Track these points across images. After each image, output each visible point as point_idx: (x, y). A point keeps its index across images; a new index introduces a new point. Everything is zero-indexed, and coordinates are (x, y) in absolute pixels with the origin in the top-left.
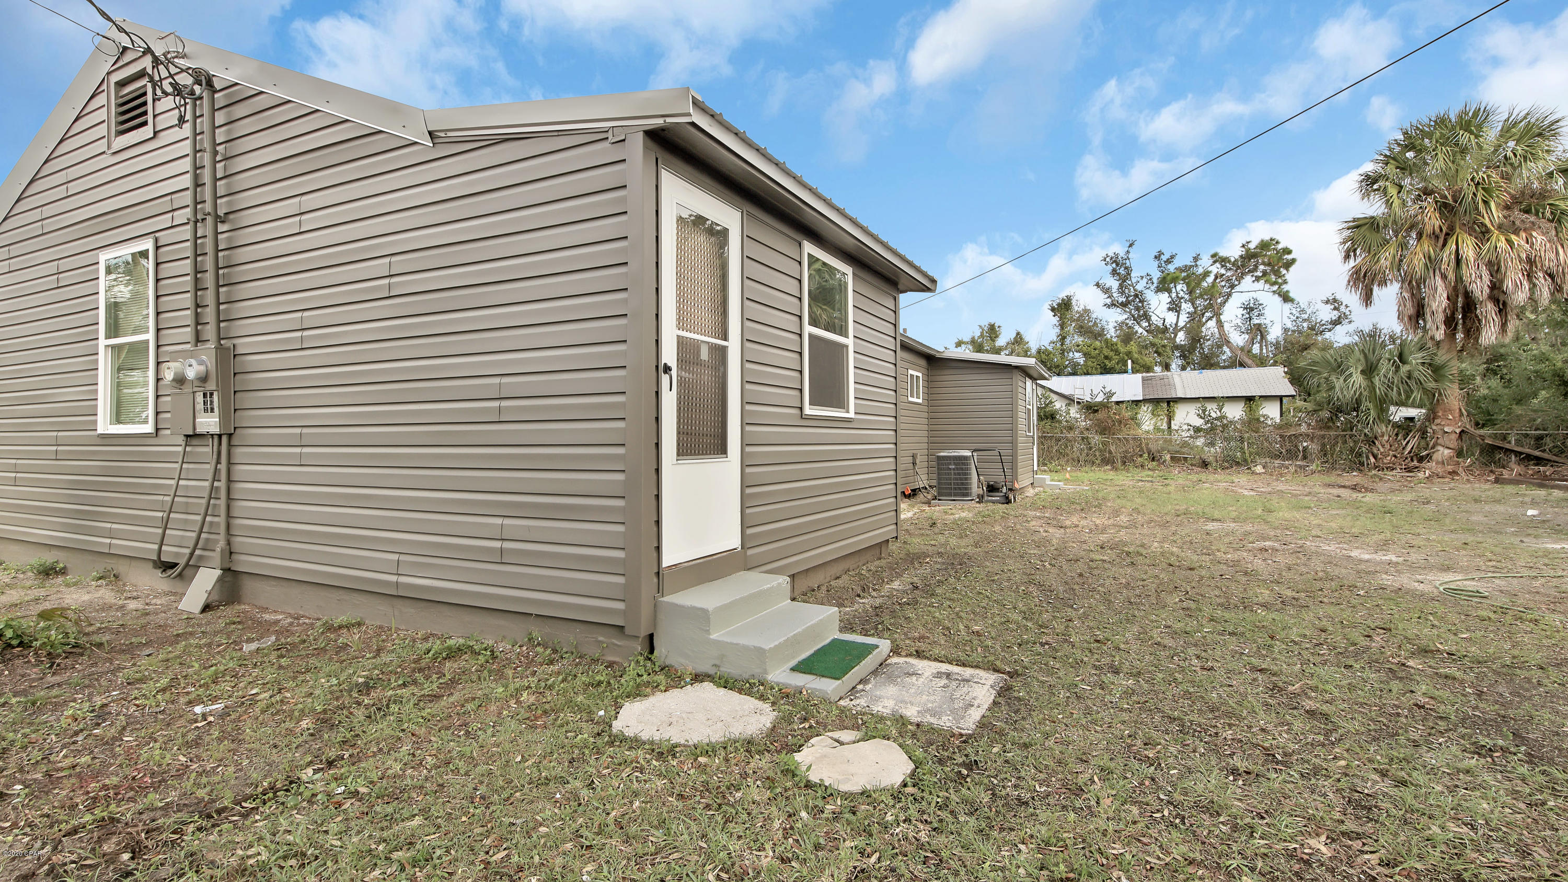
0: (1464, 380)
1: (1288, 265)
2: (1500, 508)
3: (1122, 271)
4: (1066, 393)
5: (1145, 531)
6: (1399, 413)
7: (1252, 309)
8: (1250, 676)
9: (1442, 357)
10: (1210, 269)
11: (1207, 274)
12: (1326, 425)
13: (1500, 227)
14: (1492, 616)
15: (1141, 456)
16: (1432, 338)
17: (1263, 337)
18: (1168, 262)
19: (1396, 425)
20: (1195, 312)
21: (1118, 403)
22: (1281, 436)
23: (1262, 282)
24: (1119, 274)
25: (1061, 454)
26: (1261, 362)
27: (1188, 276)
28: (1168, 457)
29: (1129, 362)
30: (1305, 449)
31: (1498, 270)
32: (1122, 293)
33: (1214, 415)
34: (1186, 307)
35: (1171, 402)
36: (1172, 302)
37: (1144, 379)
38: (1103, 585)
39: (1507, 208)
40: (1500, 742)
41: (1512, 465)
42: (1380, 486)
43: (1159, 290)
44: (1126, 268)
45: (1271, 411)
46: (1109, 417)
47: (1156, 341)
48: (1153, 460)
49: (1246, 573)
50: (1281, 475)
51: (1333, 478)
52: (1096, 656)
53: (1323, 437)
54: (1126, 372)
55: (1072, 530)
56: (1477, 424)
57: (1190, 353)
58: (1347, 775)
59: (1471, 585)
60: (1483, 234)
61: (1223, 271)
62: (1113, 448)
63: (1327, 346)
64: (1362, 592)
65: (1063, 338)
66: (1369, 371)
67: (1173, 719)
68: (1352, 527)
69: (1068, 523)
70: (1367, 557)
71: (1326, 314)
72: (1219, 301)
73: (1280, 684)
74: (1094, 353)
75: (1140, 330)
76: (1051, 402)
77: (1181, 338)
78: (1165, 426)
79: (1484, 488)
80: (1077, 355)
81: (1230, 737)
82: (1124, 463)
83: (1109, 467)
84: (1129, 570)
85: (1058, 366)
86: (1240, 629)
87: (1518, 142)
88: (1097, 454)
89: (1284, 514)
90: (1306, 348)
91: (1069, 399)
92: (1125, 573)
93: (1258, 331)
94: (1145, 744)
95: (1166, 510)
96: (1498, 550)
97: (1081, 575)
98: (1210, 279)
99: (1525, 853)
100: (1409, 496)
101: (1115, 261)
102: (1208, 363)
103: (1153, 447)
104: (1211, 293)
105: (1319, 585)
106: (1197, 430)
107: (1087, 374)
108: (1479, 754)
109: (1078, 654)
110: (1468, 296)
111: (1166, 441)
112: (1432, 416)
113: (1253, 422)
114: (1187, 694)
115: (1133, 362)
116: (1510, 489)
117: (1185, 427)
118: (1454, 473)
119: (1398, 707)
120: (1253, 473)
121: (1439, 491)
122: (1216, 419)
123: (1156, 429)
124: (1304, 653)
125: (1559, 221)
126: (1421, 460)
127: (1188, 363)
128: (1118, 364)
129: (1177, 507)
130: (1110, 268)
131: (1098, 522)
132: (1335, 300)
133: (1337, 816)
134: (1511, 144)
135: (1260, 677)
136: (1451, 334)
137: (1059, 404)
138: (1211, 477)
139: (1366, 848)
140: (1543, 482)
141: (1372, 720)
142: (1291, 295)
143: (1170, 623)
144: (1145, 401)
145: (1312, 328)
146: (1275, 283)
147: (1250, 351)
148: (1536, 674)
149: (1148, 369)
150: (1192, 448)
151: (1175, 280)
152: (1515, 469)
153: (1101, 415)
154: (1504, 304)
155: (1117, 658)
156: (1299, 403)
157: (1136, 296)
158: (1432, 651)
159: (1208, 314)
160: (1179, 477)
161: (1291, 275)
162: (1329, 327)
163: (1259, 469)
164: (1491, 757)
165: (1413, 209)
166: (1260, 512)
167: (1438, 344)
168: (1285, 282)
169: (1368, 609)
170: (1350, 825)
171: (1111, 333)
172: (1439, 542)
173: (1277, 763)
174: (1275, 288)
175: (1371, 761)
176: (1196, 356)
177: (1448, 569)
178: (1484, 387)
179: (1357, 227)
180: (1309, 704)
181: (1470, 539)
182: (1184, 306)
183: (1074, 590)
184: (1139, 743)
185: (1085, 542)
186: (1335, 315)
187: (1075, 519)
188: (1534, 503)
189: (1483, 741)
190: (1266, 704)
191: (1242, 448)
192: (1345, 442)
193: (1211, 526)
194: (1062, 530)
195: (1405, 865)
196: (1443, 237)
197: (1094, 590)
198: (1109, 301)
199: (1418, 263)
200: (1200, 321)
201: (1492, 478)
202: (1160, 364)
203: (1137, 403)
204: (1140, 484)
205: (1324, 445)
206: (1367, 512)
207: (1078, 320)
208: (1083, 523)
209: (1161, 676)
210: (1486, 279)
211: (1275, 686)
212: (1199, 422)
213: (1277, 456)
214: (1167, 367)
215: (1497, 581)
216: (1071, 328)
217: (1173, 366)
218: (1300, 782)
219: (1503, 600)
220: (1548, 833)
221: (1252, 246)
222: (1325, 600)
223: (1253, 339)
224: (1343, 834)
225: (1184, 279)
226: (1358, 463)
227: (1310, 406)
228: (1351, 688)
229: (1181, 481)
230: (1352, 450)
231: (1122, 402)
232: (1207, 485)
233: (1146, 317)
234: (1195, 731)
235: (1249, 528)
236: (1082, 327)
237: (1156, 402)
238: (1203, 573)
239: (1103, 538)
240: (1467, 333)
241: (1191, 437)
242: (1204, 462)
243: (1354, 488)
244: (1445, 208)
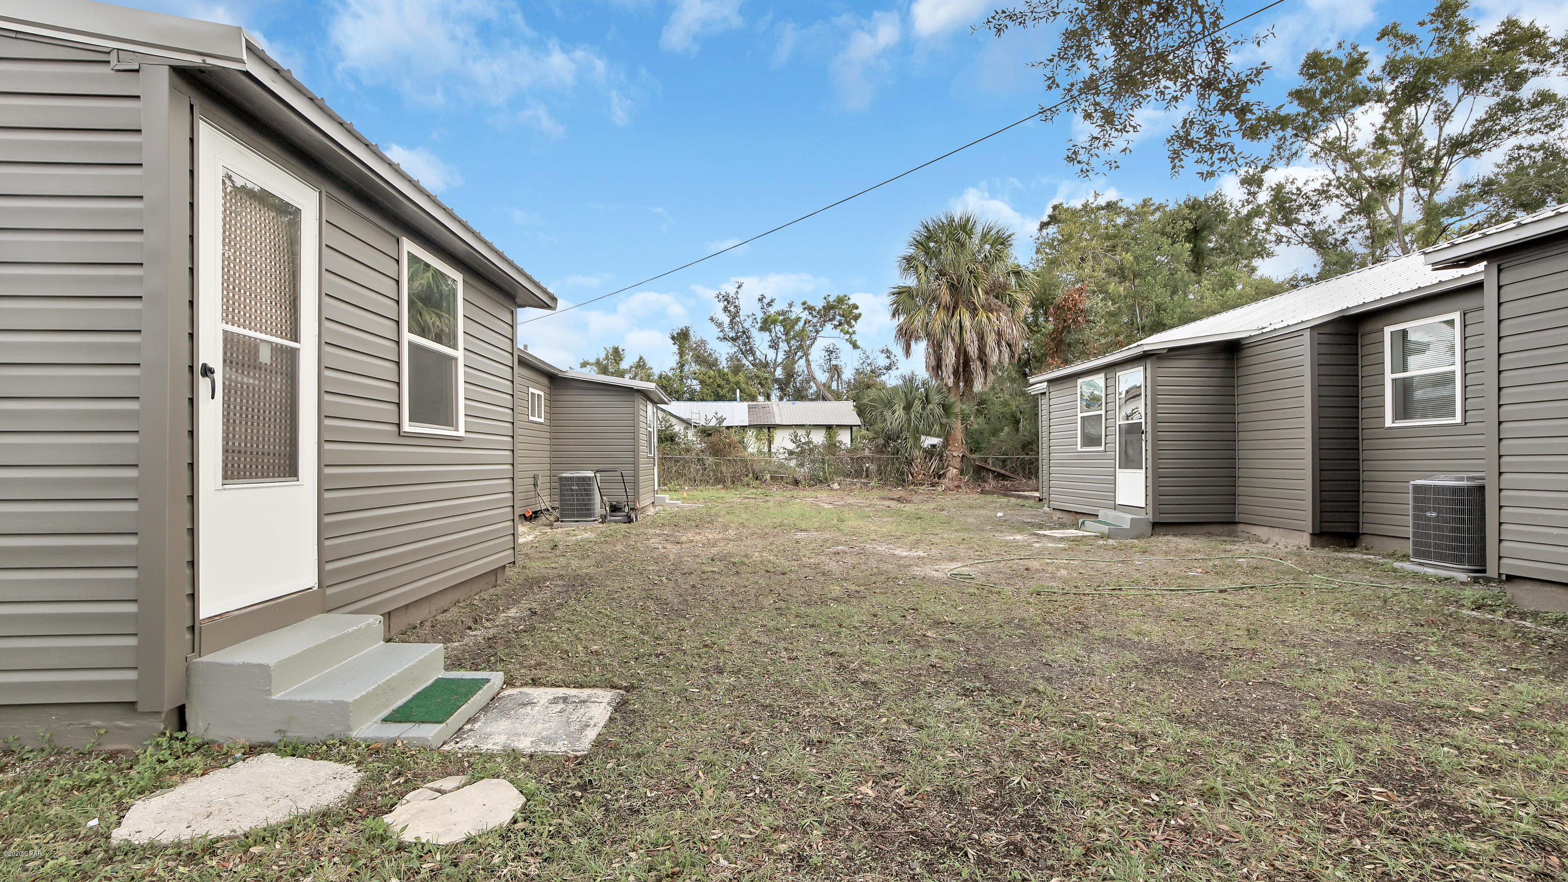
0: (965, 417)
1: (857, 318)
2: (983, 512)
3: (732, 309)
4: (685, 417)
5: (749, 543)
6: (928, 441)
7: (831, 352)
8: (823, 660)
9: (952, 398)
10: (800, 316)
11: (798, 319)
12: (880, 450)
13: (983, 307)
14: (976, 591)
15: (747, 475)
16: (946, 385)
17: (839, 376)
18: (769, 305)
19: (925, 451)
20: (790, 351)
21: (728, 428)
22: (852, 459)
23: (838, 330)
24: (729, 311)
25: (680, 475)
26: (838, 397)
27: (784, 320)
28: (768, 477)
29: (738, 391)
30: (867, 469)
31: (982, 338)
32: (732, 328)
33: (803, 440)
34: (783, 346)
35: (771, 427)
36: (772, 341)
37: (749, 407)
38: (712, 595)
39: (987, 293)
40: (978, 684)
41: (990, 480)
42: (915, 498)
43: (762, 329)
44: (735, 307)
45: (844, 438)
46: (721, 440)
47: (760, 373)
48: (757, 479)
49: (824, 574)
50: (851, 491)
51: (885, 493)
52: (704, 660)
53: (879, 459)
54: (735, 400)
55: (687, 545)
56: (971, 450)
57: (786, 386)
58: (887, 729)
59: (965, 570)
60: (974, 312)
61: (810, 318)
62: (724, 469)
63: (883, 386)
64: (901, 582)
65: (682, 366)
66: (908, 407)
67: (765, 707)
68: (897, 530)
69: (684, 539)
70: (905, 554)
71: (882, 361)
72: (808, 343)
73: (845, 663)
74: (709, 381)
75: (747, 363)
76: (671, 426)
77: (779, 373)
78: (766, 449)
79: (974, 497)
80: (695, 382)
81: (808, 714)
82: (733, 482)
83: (720, 486)
84: (734, 579)
85: (677, 392)
86: (818, 621)
87: (992, 246)
88: (711, 474)
89: (852, 522)
90: (868, 387)
91: (687, 423)
92: (730, 582)
93: (835, 371)
94: (743, 733)
95: (765, 524)
96: (981, 543)
97: (693, 587)
98: (801, 324)
99: (987, 762)
100: (933, 506)
101: (726, 300)
102: (800, 395)
103: (756, 468)
104: (801, 336)
105: (874, 579)
106: (791, 453)
107: (703, 400)
108: (965, 695)
109: (689, 659)
110: (966, 354)
111: (766, 462)
112: (946, 444)
113: (832, 446)
114: (777, 683)
115: (741, 391)
116: (989, 498)
117: (782, 450)
118: (958, 487)
119: (920, 669)
120: (832, 489)
121: (948, 501)
122: (804, 444)
123: (760, 452)
124: (862, 635)
125: (1013, 307)
126: (940, 477)
127: (785, 395)
128: (728, 392)
129: (775, 520)
130: (722, 305)
131: (710, 536)
132: (888, 351)
133: (880, 763)
134: (987, 247)
135: (830, 659)
136: (956, 383)
137: (678, 428)
138: (801, 494)
139: (897, 784)
140: (1006, 492)
141: (904, 682)
142: (858, 343)
143: (765, 623)
144: (750, 426)
145: (873, 371)
146: (847, 332)
147: (830, 387)
148: (998, 630)
149: (753, 398)
150: (786, 469)
151: (774, 322)
152: (992, 483)
153: (712, 439)
154: (985, 363)
155: (722, 660)
156: (864, 432)
157: (744, 332)
158: (941, 623)
159: (799, 354)
160: (777, 494)
161: (858, 326)
162: (884, 371)
163: (836, 486)
164: (972, 696)
165: (934, 285)
166: (835, 522)
167: (949, 389)
168: (854, 332)
169: (905, 595)
170: (888, 769)
171: (723, 364)
172: (948, 539)
173: (841, 729)
174: (847, 336)
175: (902, 714)
176: (790, 390)
177: (952, 559)
178: (976, 423)
179: (899, 293)
180: (863, 677)
181: (966, 536)
182: (781, 344)
183: (687, 601)
184: (738, 733)
185: (698, 556)
186: (886, 362)
187: (690, 535)
188: (1001, 508)
189: (969, 685)
190: (835, 682)
191: (824, 469)
192: (893, 464)
193: (800, 535)
194: (679, 546)
195: (921, 791)
196: (952, 310)
197: (704, 599)
198: (721, 335)
199: (937, 327)
200: (793, 359)
201: (979, 490)
202: (763, 393)
203: (744, 427)
204: (746, 501)
205: (879, 466)
206: (906, 518)
207: (695, 349)
208: (698, 538)
209: (756, 670)
210: (976, 343)
211: (841, 665)
212: (792, 446)
213: (848, 476)
214: (768, 397)
215: (980, 566)
216: (689, 357)
217: (773, 397)
218: (856, 741)
219: (983, 580)
220: (1000, 743)
221: (831, 299)
222: (878, 591)
223: (832, 377)
224: (883, 776)
225: (781, 322)
226: (901, 481)
227: (870, 434)
228: (892, 658)
229: (778, 498)
230: (898, 470)
231: (731, 427)
232: (798, 501)
233: (752, 351)
234: (782, 714)
235: (827, 535)
236: (698, 357)
237: (759, 427)
238: (793, 576)
239: (714, 551)
240: (966, 382)
241: (786, 459)
242: (796, 480)
243: (899, 500)
244: (954, 288)
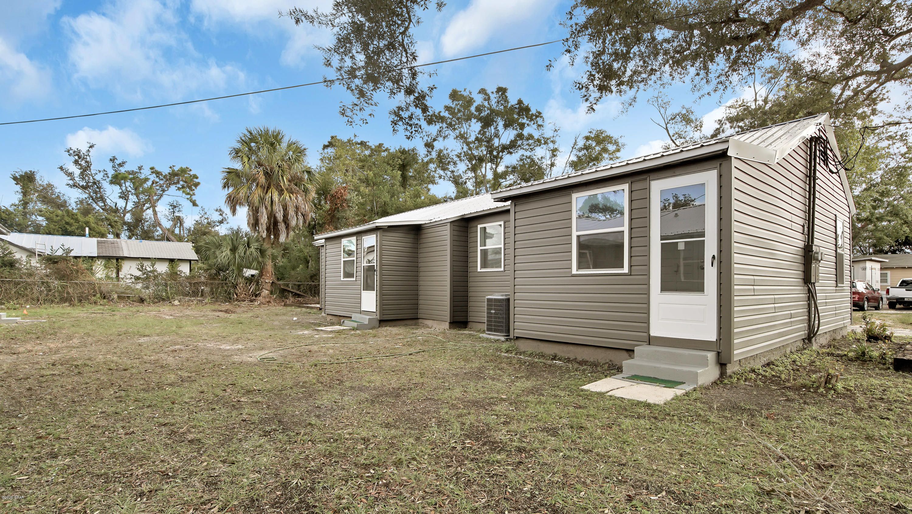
0: (274, 258)
1: (197, 185)
2: (284, 318)
3: (83, 163)
4: (28, 246)
5: (93, 348)
6: (248, 273)
7: (175, 207)
8: (156, 430)
9: (266, 246)
10: (149, 177)
11: (146, 180)
12: (212, 277)
13: (287, 189)
14: (276, 368)
15: (94, 296)
16: (261, 236)
17: (181, 224)
18: (120, 165)
19: (247, 279)
20: (139, 202)
21: (76, 257)
22: (190, 283)
23: (181, 191)
24: (80, 165)
25: (19, 295)
26: (180, 239)
27: (134, 178)
28: (116, 296)
29: (87, 229)
30: (202, 291)
31: (286, 209)
32: (83, 179)
33: (149, 269)
34: (133, 198)
35: (119, 259)
36: (122, 193)
37: (98, 242)
38: (50, 394)
39: (289, 181)
40: (274, 427)
41: (290, 298)
42: (239, 310)
43: (112, 182)
44: (86, 162)
45: (185, 269)
46: (68, 267)
47: (109, 217)
48: (104, 298)
49: (162, 367)
50: (189, 306)
51: (216, 307)
52: (37, 450)
53: (212, 284)
54: (84, 235)
55: (25, 355)
56: (278, 279)
57: (134, 228)
58: (206, 469)
59: (271, 355)
60: (281, 192)
61: (157, 180)
62: (71, 290)
63: (217, 234)
64: (224, 367)
65: (25, 204)
66: (234, 250)
67: (99, 476)
68: (223, 332)
69: (22, 349)
70: (228, 348)
71: (216, 217)
72: (155, 198)
73: (176, 430)
74: (55, 219)
75: (98, 208)
76: (10, 253)
77: (128, 217)
78: (114, 275)
79: (279, 308)
80: (40, 218)
81: (141, 473)
82: (80, 301)
83: (67, 304)
84: (76, 378)
85: (20, 225)
86: (154, 402)
87: (293, 152)
88: (57, 294)
89: (189, 328)
90: (205, 234)
91: (31, 253)
92: (69, 382)
93: (178, 221)
94: (74, 502)
95: (111, 332)
96: (281, 337)
97: (30, 389)
98: (149, 183)
99: (277, 475)
100: (250, 314)
101: (77, 155)
102: (147, 236)
103: (103, 289)
104: (149, 192)
105: (203, 366)
106: (137, 278)
107: (49, 233)
108: (265, 436)
109: (18, 453)
110: (275, 218)
111: (114, 285)
112: (261, 275)
113: (174, 275)
114: (113, 455)
115: (90, 229)
116: (289, 308)
117: (129, 276)
118: (269, 302)
119: (234, 424)
120: (173, 305)
121: (262, 311)
122: (150, 272)
123: (108, 277)
124: (191, 407)
125: (306, 192)
126: (256, 296)
127: (133, 235)
128: (77, 229)
129: (120, 330)
130: (73, 159)
131: (52, 346)
132: (220, 210)
133: (199, 495)
134: (291, 153)
135: (163, 429)
136: (269, 236)
137: (18, 255)
138: (146, 309)
139: (213, 506)
140: (300, 305)
141: (222, 435)
142: (197, 202)
143: (104, 410)
144: (99, 257)
145: (209, 223)
146: (188, 194)
147: (173, 232)
148: (290, 390)
149: (103, 235)
150: (133, 290)
151: (125, 179)
152: (291, 299)
153: (61, 265)
154: (288, 225)
155: (57, 446)
156: (200, 265)
157: (94, 183)
158: (252, 391)
159: (147, 205)
160: (123, 309)
161: (198, 191)
162: (218, 224)
163: (176, 303)
164: (270, 435)
165: (254, 171)
166: (174, 328)
167: (264, 239)
168: (194, 194)
169: (226, 375)
170: (206, 497)
171: (73, 206)
172: (260, 336)
173: (169, 478)
174: (189, 196)
175: (219, 457)
176: (139, 231)
177: (262, 349)
178: (281, 262)
179: (229, 172)
180: (190, 437)
181: (272, 333)
182: (131, 197)
183: (20, 402)
184: (70, 503)
185: (37, 363)
186: (220, 218)
187: (29, 347)
188: (296, 315)
189: (268, 428)
190: (166, 445)
191: (166, 290)
192: (223, 287)
193: (142, 340)
194: (15, 356)
195: (230, 506)
196: (267, 189)
197: (41, 398)
199: (256, 199)
200: (142, 209)
201: (283, 304)
202: (113, 233)
203: (92, 258)
204: (93, 315)
205: (212, 289)
206: (231, 324)
207: (41, 191)
208: (39, 348)
209: (93, 448)
210: (282, 212)
211: (173, 431)
212: (138, 273)
213: (187, 295)
214: (118, 236)
215: (280, 352)
216: (35, 197)
217: (123, 235)
218: (182, 484)
219: (281, 360)
220: (286, 461)
221: (176, 169)
222: (206, 375)
223: (175, 225)
224: (202, 504)
225: (131, 179)
226: (229, 299)
227: (205, 267)
228: (213, 420)
229: (124, 312)
230: (226, 291)
231: (79, 257)
232: (143, 314)
233: (102, 199)
234: (116, 478)
235: (166, 338)
236: (45, 197)
237: (108, 258)
238: (134, 371)
239: (55, 357)
240: (275, 235)
241: (133, 283)
242: (141, 299)
243: (226, 311)
244: (268, 175)
